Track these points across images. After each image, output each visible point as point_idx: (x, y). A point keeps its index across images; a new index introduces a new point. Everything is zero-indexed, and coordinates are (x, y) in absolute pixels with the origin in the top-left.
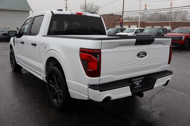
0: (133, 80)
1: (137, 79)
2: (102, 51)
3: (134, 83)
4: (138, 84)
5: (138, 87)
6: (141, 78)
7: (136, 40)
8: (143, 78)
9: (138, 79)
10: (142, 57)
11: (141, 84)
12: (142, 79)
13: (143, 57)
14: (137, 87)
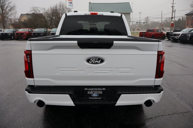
0: (86, 89)
1: (92, 89)
2: (33, 52)
3: (89, 93)
4: (94, 95)
5: (95, 98)
6: (100, 89)
7: (77, 42)
8: (104, 89)
9: (96, 89)
10: (95, 63)
11: (100, 95)
12: (101, 91)
13: (97, 63)
14: (93, 98)
